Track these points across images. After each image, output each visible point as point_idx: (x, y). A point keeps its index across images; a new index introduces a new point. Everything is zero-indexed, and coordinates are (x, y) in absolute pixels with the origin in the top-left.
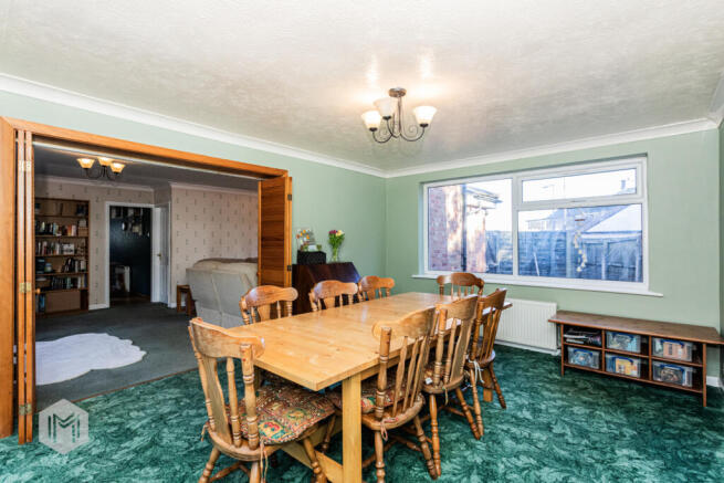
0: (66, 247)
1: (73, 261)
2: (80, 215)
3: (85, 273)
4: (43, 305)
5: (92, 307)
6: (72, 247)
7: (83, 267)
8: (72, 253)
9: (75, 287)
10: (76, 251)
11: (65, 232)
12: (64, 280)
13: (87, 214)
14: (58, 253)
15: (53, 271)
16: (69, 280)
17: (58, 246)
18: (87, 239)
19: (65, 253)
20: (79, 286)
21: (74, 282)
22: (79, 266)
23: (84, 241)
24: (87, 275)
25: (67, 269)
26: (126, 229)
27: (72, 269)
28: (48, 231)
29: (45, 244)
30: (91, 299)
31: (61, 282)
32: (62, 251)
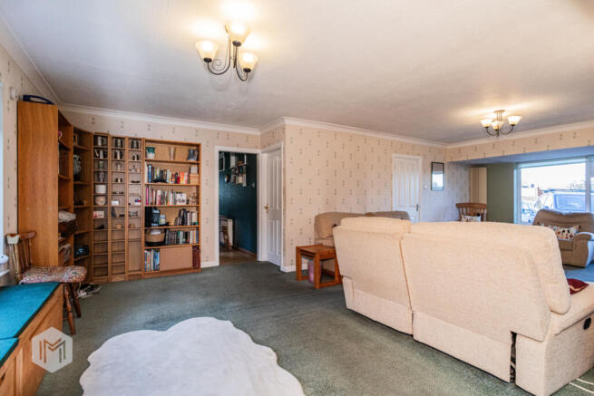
0: (178, 196)
1: (186, 212)
2: (192, 160)
3: (197, 226)
4: (158, 262)
5: (204, 264)
6: (184, 197)
7: (194, 220)
8: (184, 204)
9: (187, 242)
10: (188, 201)
11: (177, 180)
12: (177, 233)
13: (198, 159)
14: (171, 203)
15: (167, 224)
16: (181, 234)
17: (171, 196)
18: (198, 187)
19: (178, 204)
20: (191, 242)
21: (186, 235)
22: (191, 218)
23: (194, 189)
24: (198, 229)
25: (179, 221)
26: (228, 181)
27: (184, 222)
28: (162, 180)
29: (159, 193)
30: (203, 256)
31: (174, 237)
32: (175, 201)
